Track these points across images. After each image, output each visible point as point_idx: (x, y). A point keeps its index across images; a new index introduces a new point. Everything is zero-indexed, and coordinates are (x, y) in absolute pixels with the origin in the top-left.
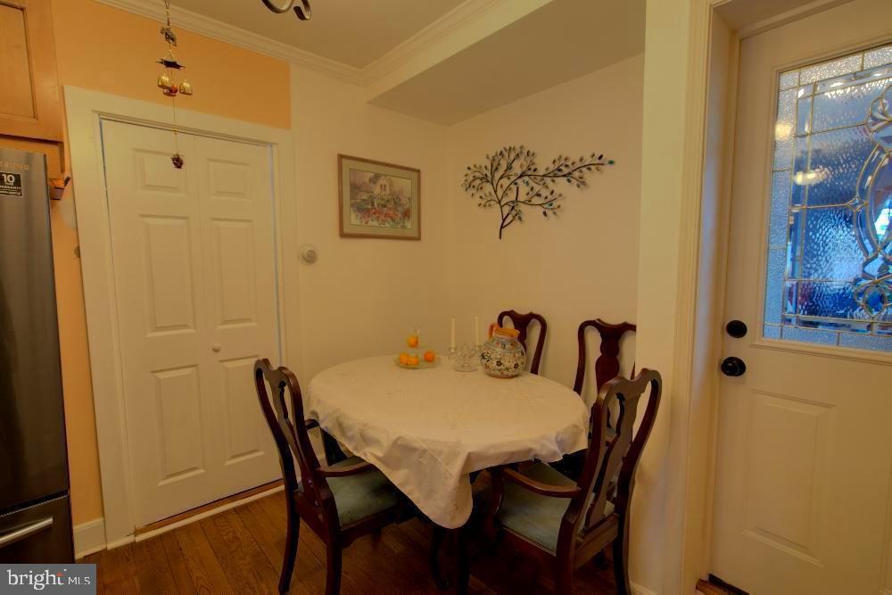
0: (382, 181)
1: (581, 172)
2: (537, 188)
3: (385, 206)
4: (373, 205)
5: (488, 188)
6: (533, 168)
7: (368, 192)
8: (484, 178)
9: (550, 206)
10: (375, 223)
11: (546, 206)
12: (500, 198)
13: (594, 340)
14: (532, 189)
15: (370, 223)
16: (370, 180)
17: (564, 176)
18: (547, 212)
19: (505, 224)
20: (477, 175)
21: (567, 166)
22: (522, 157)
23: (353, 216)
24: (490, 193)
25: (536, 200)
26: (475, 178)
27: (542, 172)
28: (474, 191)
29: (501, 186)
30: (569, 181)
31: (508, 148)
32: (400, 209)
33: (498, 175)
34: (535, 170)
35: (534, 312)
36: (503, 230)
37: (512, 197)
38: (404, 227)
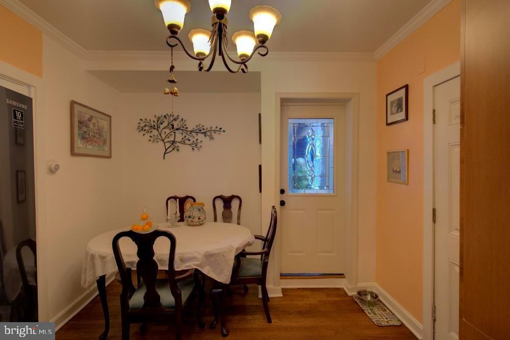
0: (94, 121)
1: (211, 133)
2: (187, 136)
3: (95, 136)
4: (89, 135)
5: (155, 132)
6: (185, 127)
7: (86, 127)
8: (152, 127)
9: (195, 145)
10: (90, 147)
11: (193, 145)
12: (163, 138)
13: (220, 204)
14: (185, 137)
15: (88, 147)
16: (88, 120)
17: (202, 133)
18: (195, 148)
19: (167, 151)
20: (147, 124)
21: (203, 129)
22: (178, 120)
23: (79, 141)
24: (157, 135)
25: (187, 142)
26: (146, 126)
27: (189, 129)
28: (145, 132)
29: (165, 133)
30: (205, 136)
31: (169, 115)
32: (102, 139)
33: (162, 126)
34: (187, 128)
35: (189, 195)
36: (166, 155)
37: (172, 139)
38: (104, 150)
